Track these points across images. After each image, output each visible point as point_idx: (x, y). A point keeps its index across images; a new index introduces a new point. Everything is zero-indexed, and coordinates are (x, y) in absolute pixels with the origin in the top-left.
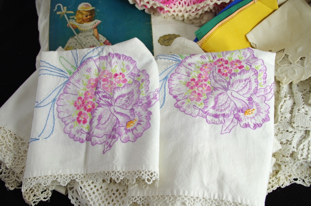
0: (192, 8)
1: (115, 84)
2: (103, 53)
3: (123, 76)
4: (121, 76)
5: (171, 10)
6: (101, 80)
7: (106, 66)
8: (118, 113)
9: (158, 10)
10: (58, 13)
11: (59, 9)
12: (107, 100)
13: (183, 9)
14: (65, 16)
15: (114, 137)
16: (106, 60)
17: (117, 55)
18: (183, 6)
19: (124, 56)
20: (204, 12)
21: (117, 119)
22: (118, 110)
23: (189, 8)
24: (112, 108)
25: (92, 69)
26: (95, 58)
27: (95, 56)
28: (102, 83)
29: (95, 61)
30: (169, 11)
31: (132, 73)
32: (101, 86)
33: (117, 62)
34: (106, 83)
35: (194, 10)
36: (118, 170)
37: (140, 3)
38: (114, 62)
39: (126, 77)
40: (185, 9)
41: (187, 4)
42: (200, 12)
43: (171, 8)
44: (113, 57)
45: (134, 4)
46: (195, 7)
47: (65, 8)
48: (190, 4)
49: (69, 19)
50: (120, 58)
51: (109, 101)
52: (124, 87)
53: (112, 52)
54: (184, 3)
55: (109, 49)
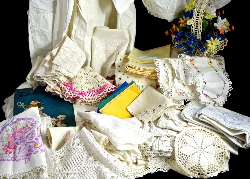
0: (96, 97)
1: (24, 132)
2: (14, 120)
3: (28, 126)
4: (26, 127)
5: (84, 98)
6: (16, 133)
7: (17, 126)
8: (29, 143)
9: (77, 99)
10: (19, 106)
11: (19, 104)
12: (22, 140)
13: (90, 98)
14: (23, 107)
15: (30, 154)
16: (16, 123)
17: (22, 118)
18: (90, 97)
19: (27, 118)
20: (102, 99)
21: (29, 145)
22: (29, 141)
23: (94, 98)
24: (25, 143)
25: (9, 129)
26: (10, 124)
27: (10, 123)
28: (17, 134)
29: (10, 125)
30: (83, 99)
31: (32, 123)
32: (17, 135)
33: (23, 122)
34: (19, 133)
35: (97, 98)
36: (36, 166)
37: (67, 96)
38: (22, 123)
39: (29, 126)
40: (92, 98)
41: (93, 95)
42: (100, 99)
43: (84, 97)
44: (20, 120)
45: (63, 98)
46: (97, 96)
47: (23, 104)
48: (94, 95)
49: (25, 108)
50: (24, 120)
51: (23, 140)
52: (29, 130)
53: (19, 118)
54: (91, 95)
55: (17, 116)
